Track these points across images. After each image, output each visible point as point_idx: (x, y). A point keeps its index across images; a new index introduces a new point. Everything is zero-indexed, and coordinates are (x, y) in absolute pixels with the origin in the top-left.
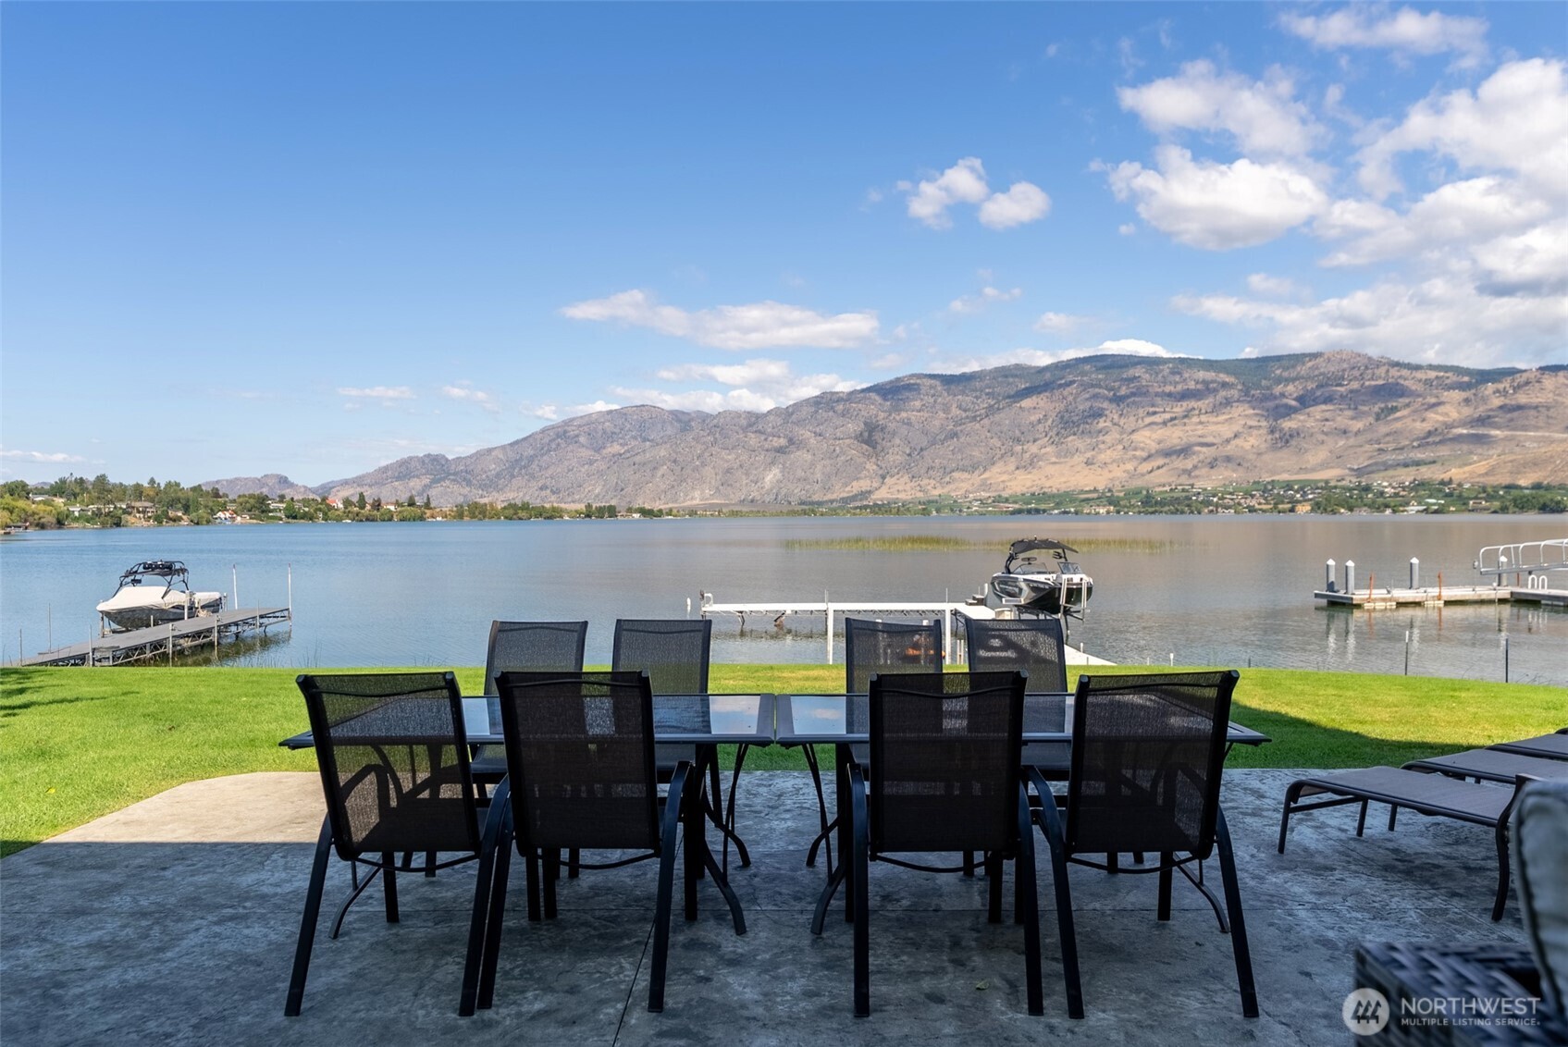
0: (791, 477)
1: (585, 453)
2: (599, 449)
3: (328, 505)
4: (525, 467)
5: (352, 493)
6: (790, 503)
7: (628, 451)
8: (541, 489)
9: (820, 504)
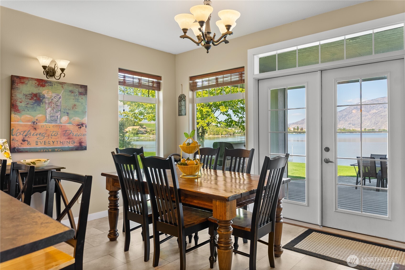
2: (369, 112)
4: (344, 118)
5: (295, 126)
7: (379, 112)
8: (349, 124)
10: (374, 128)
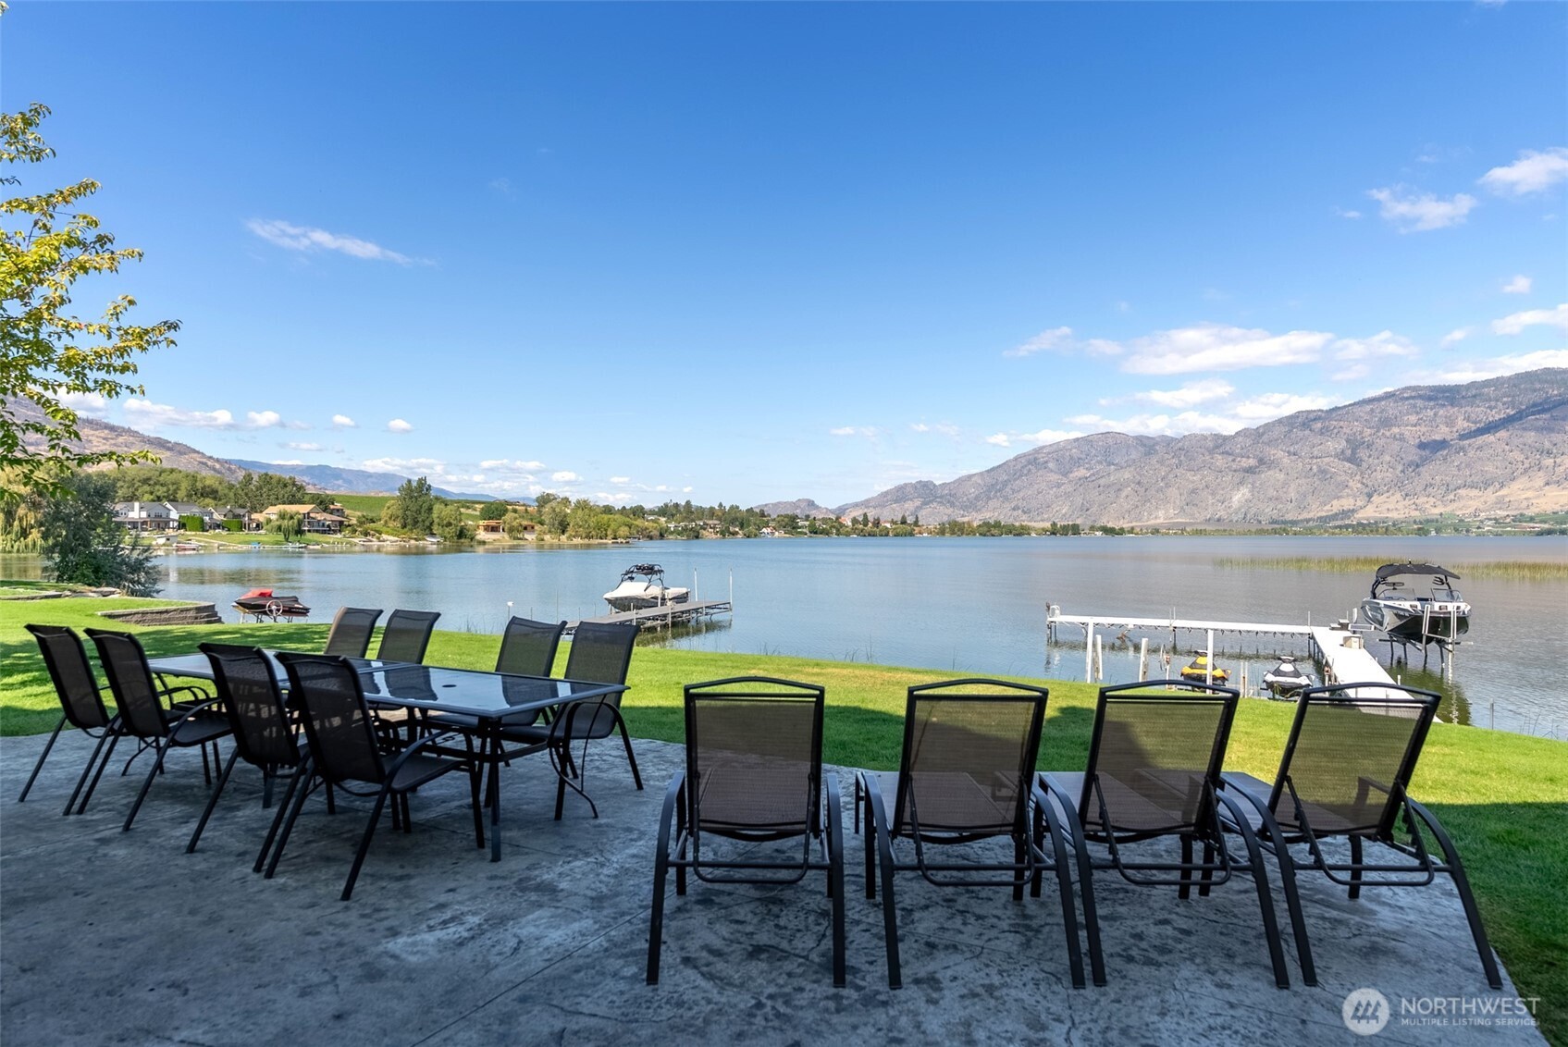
0: (1262, 496)
1: (1054, 477)
2: (1067, 474)
3: (840, 523)
4: (999, 491)
5: (858, 513)
6: (1260, 522)
7: (1093, 475)
8: (1014, 509)
9: (1294, 523)
10: (1078, 522)
